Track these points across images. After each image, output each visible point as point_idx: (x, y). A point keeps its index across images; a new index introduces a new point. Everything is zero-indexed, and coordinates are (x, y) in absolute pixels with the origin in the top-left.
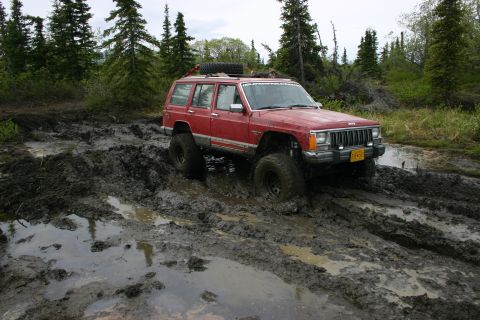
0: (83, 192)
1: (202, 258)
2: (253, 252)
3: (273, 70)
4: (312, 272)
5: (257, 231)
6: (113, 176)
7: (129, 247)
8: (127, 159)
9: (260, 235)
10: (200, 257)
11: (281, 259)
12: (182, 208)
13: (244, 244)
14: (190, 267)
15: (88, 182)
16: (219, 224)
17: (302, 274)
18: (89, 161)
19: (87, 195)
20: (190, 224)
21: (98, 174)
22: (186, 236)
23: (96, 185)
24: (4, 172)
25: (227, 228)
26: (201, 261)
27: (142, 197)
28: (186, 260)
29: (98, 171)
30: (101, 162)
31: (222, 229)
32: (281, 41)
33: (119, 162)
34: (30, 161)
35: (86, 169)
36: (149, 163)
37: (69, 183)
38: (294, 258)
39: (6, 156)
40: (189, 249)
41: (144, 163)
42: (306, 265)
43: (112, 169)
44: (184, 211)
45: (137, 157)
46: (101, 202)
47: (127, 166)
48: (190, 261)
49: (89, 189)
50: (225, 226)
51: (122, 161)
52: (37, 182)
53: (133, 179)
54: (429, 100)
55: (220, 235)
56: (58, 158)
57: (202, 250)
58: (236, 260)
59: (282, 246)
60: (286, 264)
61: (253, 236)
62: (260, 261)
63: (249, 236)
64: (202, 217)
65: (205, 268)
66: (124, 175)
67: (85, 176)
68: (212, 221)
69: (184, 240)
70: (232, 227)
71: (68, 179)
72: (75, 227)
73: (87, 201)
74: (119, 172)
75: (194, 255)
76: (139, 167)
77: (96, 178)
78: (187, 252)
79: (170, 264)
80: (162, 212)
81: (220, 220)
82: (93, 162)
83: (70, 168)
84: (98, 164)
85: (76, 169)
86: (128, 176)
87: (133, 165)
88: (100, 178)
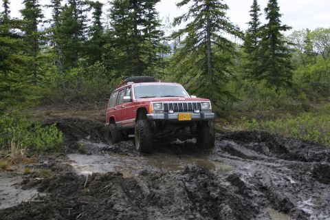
6: (173, 208)
8: (192, 187)
15: (140, 213)
18: (144, 185)
21: (154, 204)
24: (41, 190)
29: (154, 200)
30: (158, 188)
33: (182, 190)
34: (72, 179)
35: (139, 195)
37: (117, 212)
39: (45, 170)
41: (215, 194)
43: (172, 198)
45: (206, 185)
47: (192, 196)
51: (186, 189)
52: (78, 207)
53: (198, 215)
56: (106, 178)
66: (186, 208)
67: (138, 205)
71: (117, 207)
74: (181, 203)
76: (208, 198)
77: (151, 209)
82: (149, 187)
83: (120, 192)
84: (155, 190)
85: (128, 194)
86: (192, 209)
87: (200, 195)
88: (156, 209)
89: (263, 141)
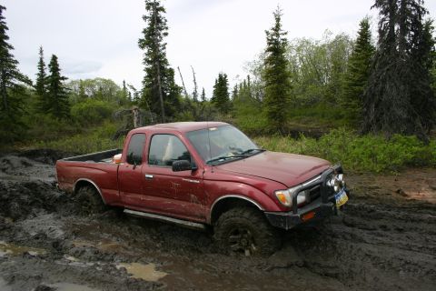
1: (50, 286)
2: (99, 275)
3: (135, 107)
5: (106, 254)
9: (109, 258)
10: (47, 285)
11: (124, 279)
12: (38, 238)
13: (93, 267)
16: (72, 251)
20: (44, 253)
22: (37, 265)
25: (78, 254)
26: (48, 289)
31: (74, 256)
32: (144, 82)
36: (11, 195)
40: (39, 278)
42: (146, 282)
44: (39, 240)
50: (77, 252)
54: (267, 130)
55: (70, 261)
57: (51, 278)
58: (82, 284)
60: (129, 283)
61: (102, 260)
62: (105, 282)
63: (98, 259)
64: (56, 244)
68: (66, 248)
69: (35, 269)
70: (83, 252)
75: (43, 283)
78: (36, 281)
80: (18, 243)
81: (73, 246)
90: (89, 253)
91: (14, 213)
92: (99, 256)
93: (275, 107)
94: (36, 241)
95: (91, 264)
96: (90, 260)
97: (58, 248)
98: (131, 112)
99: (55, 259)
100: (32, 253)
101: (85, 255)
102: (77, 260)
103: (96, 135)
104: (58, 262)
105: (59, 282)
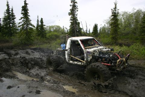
0: (7, 70)
1: (40, 90)
2: (55, 88)
3: (67, 35)
4: (71, 94)
5: (57, 82)
6: (17, 66)
7: (19, 87)
8: (22, 61)
9: (58, 83)
11: (63, 90)
13: (53, 86)
14: (36, 93)
15: (9, 67)
16: (47, 80)
17: (68, 94)
18: (10, 61)
19: (9, 72)
20: (38, 80)
21: (13, 65)
22: (36, 84)
23: (12, 68)
25: (49, 81)
26: (39, 91)
27: (25, 72)
28: (35, 91)
29: (13, 64)
30: (14, 61)
31: (47, 81)
32: (70, 27)
33: (19, 61)
35: (9, 64)
36: (29, 62)
38: (66, 90)
40: (37, 87)
41: (27, 62)
42: (70, 92)
43: (17, 64)
45: (25, 60)
46: (13, 74)
47: (22, 63)
48: (36, 91)
49: (9, 70)
51: (21, 61)
53: (23, 67)
54: (111, 43)
55: (46, 83)
56: (1, 60)
57: (40, 88)
58: (50, 90)
59: (64, 86)
60: (64, 91)
61: (56, 84)
62: (57, 91)
63: (55, 83)
64: (42, 78)
65: (40, 93)
68: (45, 79)
70: (50, 81)
71: (3, 67)
72: (3, 82)
73: (8, 73)
74: (19, 64)
75: (38, 89)
77: (12, 66)
78: (36, 88)
79: (30, 92)
80: (31, 76)
81: (47, 78)
82: (12, 61)
83: (4, 63)
84: (13, 62)
85: (6, 64)
86: (22, 66)
87: (24, 62)
88: (13, 66)
89: (39, 50)
90: (52, 81)
91: (29, 67)
92: (55, 82)
93: (114, 35)
94: (36, 76)
95: (53, 85)
96: (52, 83)
97: (42, 79)
98: (65, 36)
99: (42, 82)
100: (35, 80)
101: (51, 82)
102: (48, 83)
103: (54, 43)
104: (42, 83)
105: (43, 89)
